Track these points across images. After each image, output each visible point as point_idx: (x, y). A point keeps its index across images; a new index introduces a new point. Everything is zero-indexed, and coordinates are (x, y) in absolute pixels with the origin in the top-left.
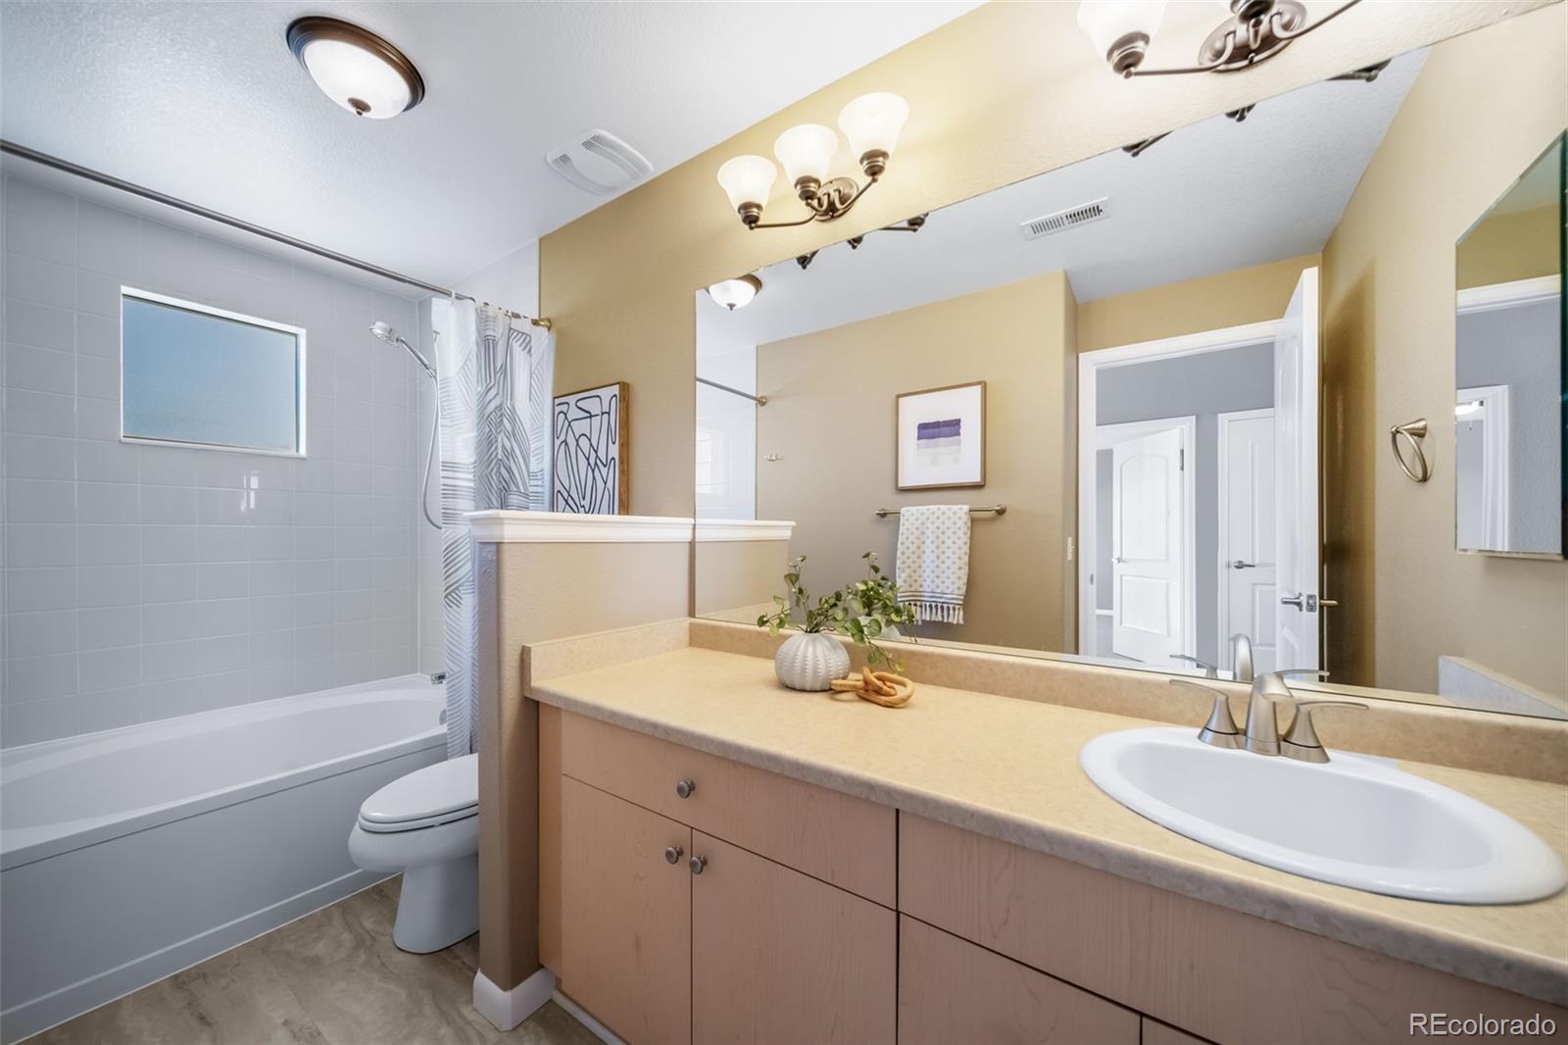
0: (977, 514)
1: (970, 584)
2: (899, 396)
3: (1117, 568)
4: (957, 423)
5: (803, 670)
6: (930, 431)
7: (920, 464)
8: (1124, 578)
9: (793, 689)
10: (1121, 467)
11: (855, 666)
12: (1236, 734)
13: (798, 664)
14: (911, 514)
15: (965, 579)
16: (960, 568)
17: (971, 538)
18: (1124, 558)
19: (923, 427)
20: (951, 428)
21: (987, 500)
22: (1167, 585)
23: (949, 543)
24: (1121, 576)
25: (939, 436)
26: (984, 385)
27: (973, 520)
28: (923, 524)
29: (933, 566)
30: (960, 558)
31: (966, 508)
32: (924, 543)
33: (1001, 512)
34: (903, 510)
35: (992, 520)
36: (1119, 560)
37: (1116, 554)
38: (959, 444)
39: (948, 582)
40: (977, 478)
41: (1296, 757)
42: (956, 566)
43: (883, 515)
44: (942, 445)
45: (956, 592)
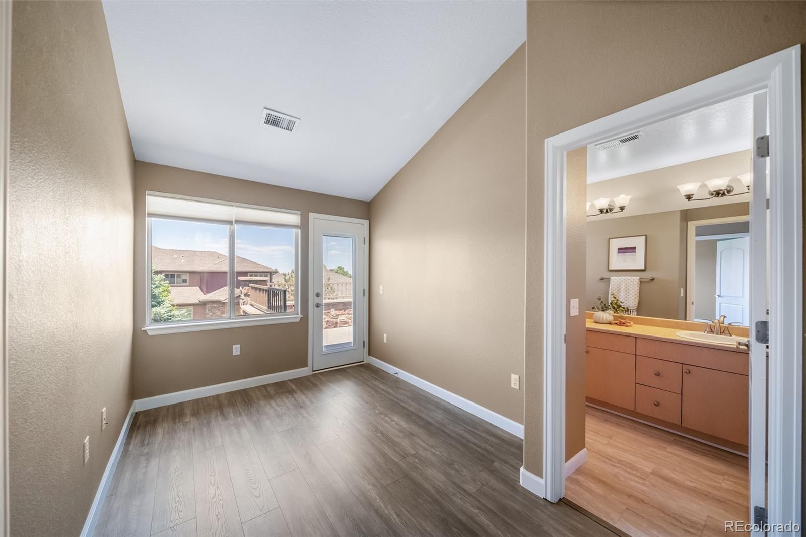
0: (641, 280)
1: (639, 303)
2: (609, 239)
3: (718, 300)
4: (635, 248)
5: (603, 319)
6: (622, 250)
7: (617, 261)
8: (721, 304)
9: (598, 323)
10: (721, 253)
11: (615, 320)
12: (712, 331)
13: (602, 318)
14: (615, 280)
15: (637, 302)
16: (635, 298)
17: (640, 288)
18: (722, 295)
19: (620, 249)
20: (633, 249)
21: (648, 275)
22: (742, 308)
23: (631, 289)
24: (720, 304)
25: (627, 252)
26: (646, 236)
27: (641, 282)
28: (620, 282)
29: (624, 297)
30: (635, 294)
31: (638, 278)
32: (620, 289)
33: (653, 279)
34: (611, 278)
35: (649, 282)
36: (719, 296)
37: (718, 293)
38: (635, 255)
39: (630, 303)
40: (643, 268)
41: (725, 335)
42: (634, 297)
43: (602, 279)
44: (628, 255)
45: (634, 306)
